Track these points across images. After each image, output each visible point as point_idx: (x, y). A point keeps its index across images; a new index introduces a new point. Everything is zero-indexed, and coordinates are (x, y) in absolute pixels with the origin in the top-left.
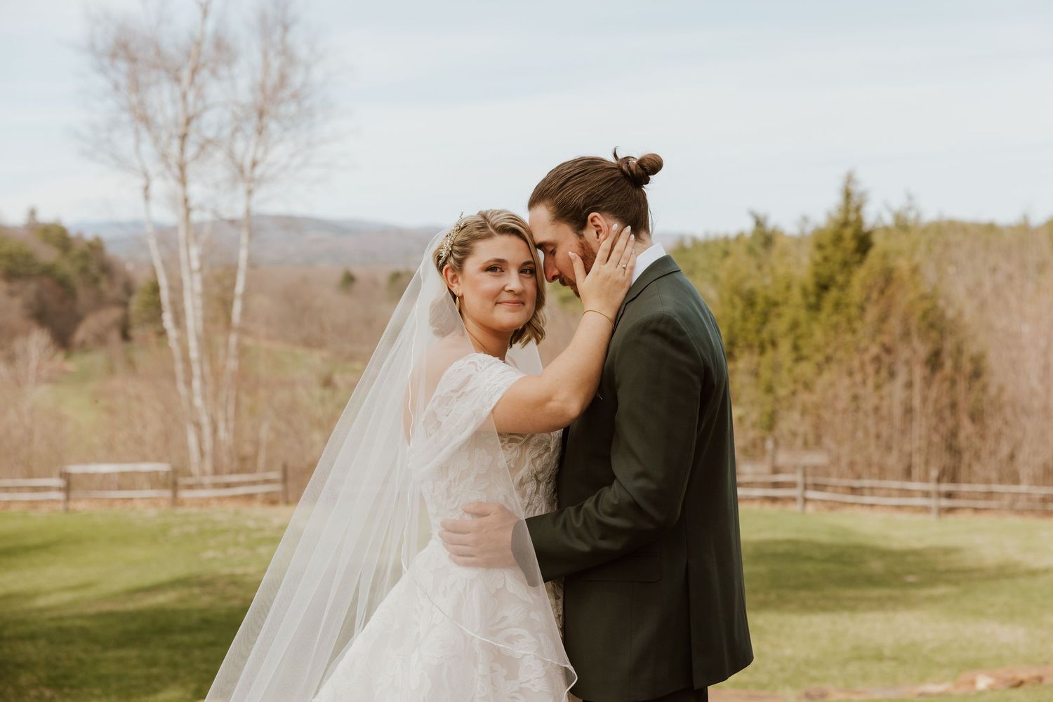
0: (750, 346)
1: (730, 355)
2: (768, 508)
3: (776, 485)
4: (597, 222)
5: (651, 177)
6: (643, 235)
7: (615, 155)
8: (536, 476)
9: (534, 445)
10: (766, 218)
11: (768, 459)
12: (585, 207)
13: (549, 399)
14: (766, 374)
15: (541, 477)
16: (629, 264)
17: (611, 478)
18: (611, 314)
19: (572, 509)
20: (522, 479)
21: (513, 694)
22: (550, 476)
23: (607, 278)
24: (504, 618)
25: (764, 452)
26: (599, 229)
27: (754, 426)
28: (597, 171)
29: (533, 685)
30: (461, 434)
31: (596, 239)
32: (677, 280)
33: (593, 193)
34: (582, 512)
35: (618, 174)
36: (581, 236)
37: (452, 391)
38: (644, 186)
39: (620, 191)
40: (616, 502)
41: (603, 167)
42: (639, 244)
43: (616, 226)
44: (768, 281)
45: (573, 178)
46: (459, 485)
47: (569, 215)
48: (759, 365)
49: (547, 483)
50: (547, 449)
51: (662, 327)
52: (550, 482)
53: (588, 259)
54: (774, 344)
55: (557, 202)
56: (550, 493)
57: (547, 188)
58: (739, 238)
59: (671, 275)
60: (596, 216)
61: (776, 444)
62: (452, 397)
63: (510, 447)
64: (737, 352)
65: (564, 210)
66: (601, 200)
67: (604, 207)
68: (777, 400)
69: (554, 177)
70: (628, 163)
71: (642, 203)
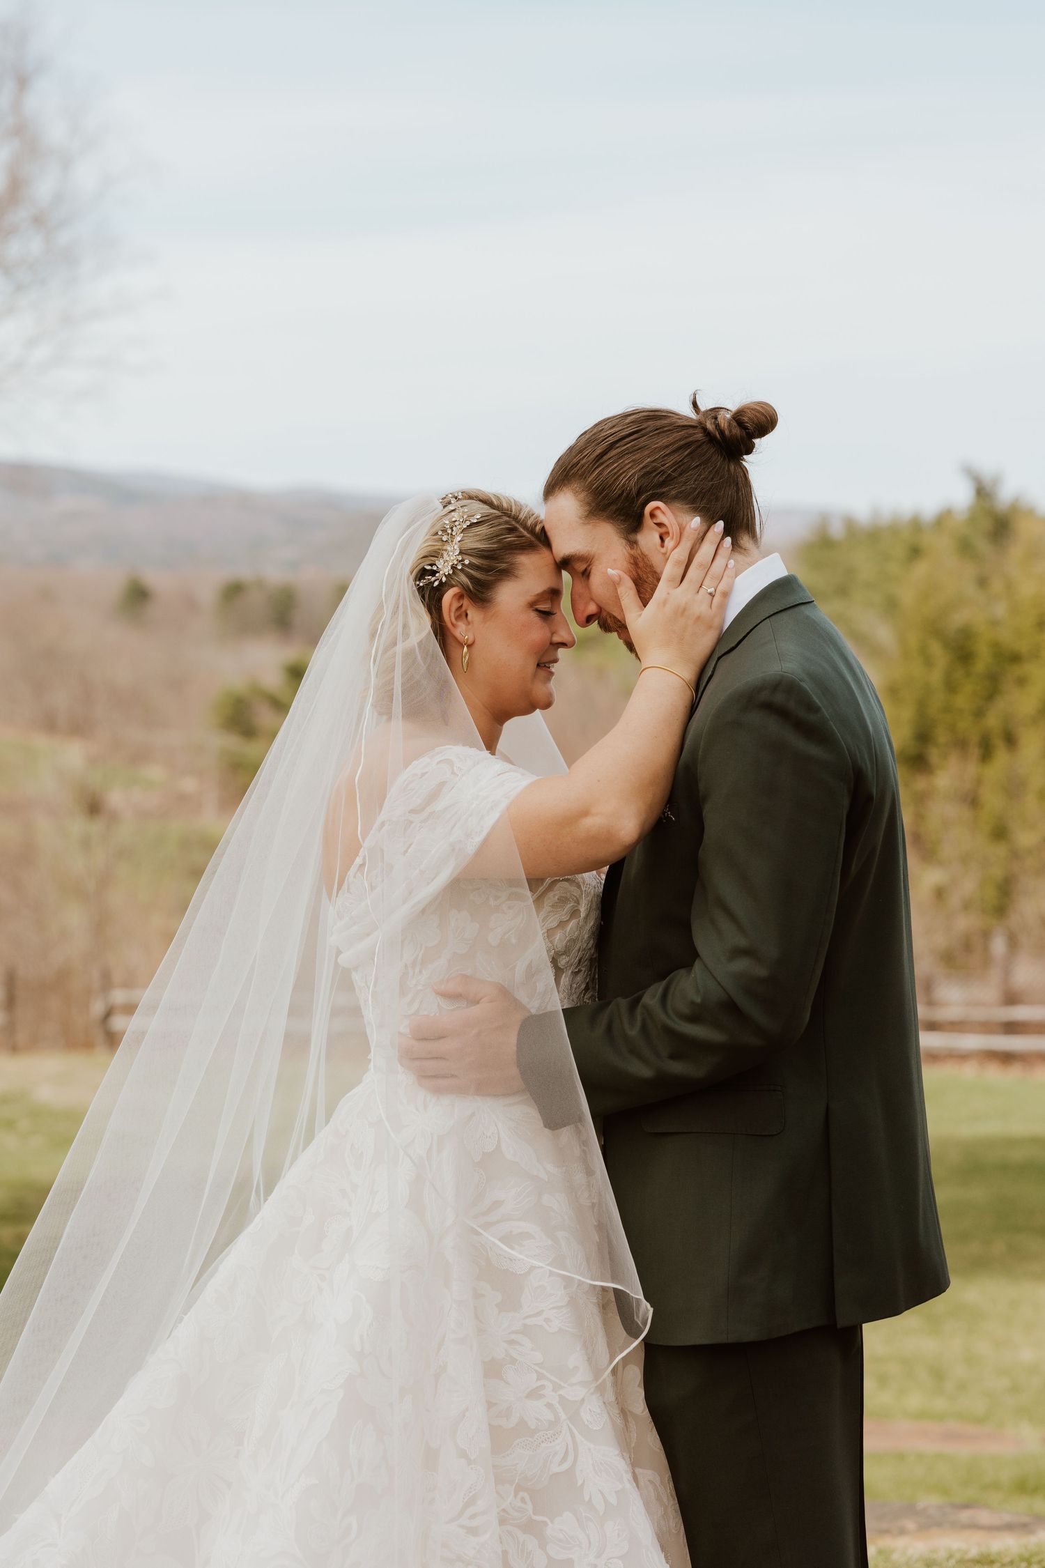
0: (961, 744)
1: (919, 762)
2: (995, 1074)
3: (1012, 1028)
4: (661, 518)
5: (756, 441)
6: (745, 540)
7: (695, 405)
8: (554, 961)
9: (553, 906)
10: (997, 481)
11: (995, 975)
12: (639, 493)
13: (585, 813)
14: (993, 801)
15: (563, 961)
16: (721, 587)
17: (689, 957)
18: (688, 673)
19: (623, 1003)
20: (530, 966)
21: (513, 1337)
22: (580, 960)
23: (682, 611)
24: (497, 1204)
25: (987, 960)
26: (663, 530)
27: (967, 906)
28: (660, 431)
29: (547, 1320)
30: (428, 884)
31: (659, 548)
32: (808, 617)
33: (655, 469)
34: (639, 1010)
35: (699, 436)
36: (633, 544)
37: (411, 811)
38: (745, 457)
39: (700, 465)
40: (698, 1000)
41: (671, 424)
42: (739, 557)
43: (696, 522)
44: (1000, 610)
45: (621, 443)
46: (420, 972)
47: (614, 508)
48: (979, 781)
49: (575, 974)
50: (574, 913)
51: (779, 698)
52: (580, 971)
53: (645, 584)
54: (1010, 740)
55: (591, 484)
56: (578, 991)
57: (575, 460)
58: (943, 519)
59: (796, 609)
60: (658, 508)
61: (1013, 943)
62: (412, 822)
63: (510, 908)
64: (934, 755)
65: (604, 498)
66: (668, 481)
67: (673, 492)
68: (1015, 855)
69: (589, 442)
70: (716, 418)
71: (741, 485)
